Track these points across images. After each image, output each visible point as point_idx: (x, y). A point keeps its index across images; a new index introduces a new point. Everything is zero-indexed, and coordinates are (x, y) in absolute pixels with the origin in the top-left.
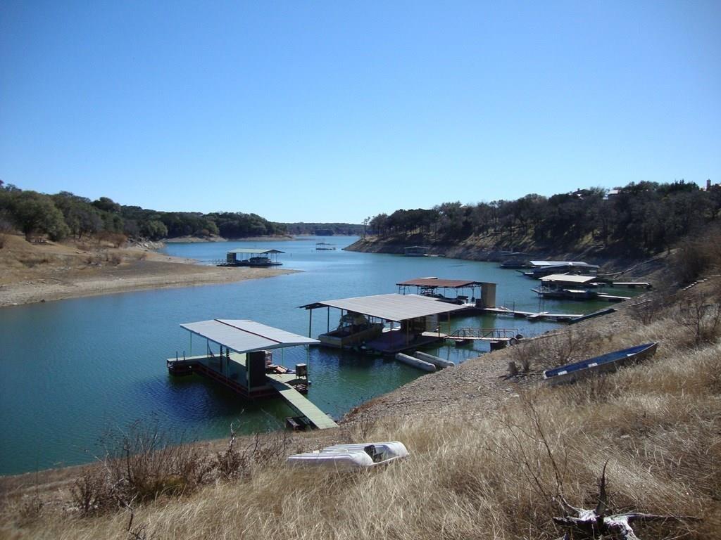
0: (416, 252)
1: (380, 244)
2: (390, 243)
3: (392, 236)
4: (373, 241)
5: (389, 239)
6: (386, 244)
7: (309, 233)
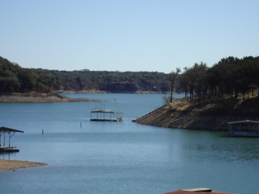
0: (246, 130)
1: (192, 114)
2: (209, 113)
3: (212, 102)
4: (182, 109)
5: (208, 106)
6: (201, 114)
7: (97, 89)
